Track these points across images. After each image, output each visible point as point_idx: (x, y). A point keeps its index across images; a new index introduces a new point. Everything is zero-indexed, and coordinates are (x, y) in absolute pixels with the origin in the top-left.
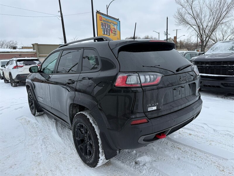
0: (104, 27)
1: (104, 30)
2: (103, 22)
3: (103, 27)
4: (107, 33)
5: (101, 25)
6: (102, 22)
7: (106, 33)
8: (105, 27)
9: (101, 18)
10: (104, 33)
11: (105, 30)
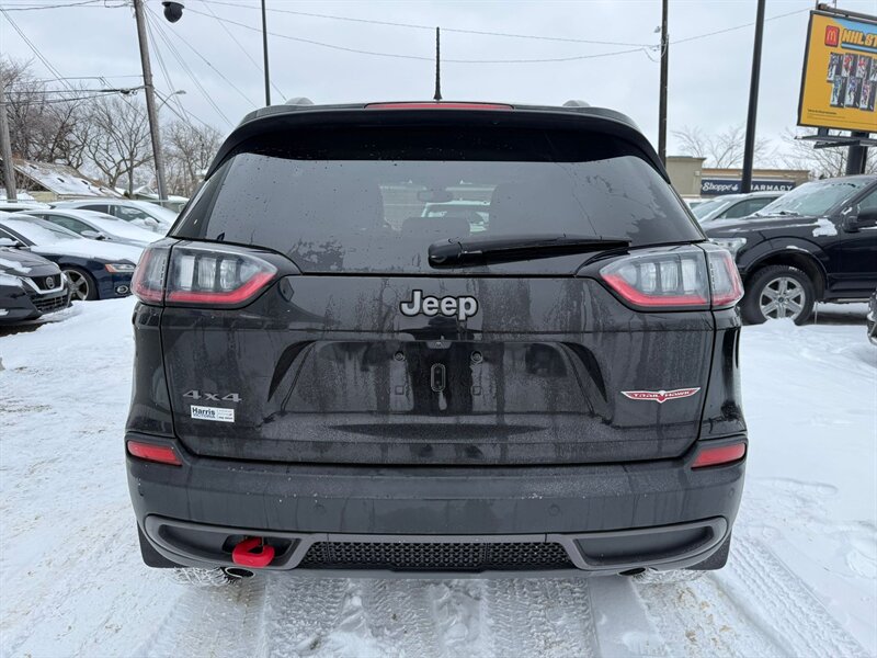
0: (845, 73)
1: (844, 86)
2: (844, 52)
3: (838, 72)
4: (857, 99)
5: (831, 65)
6: (838, 50)
7: (849, 99)
8: (853, 73)
9: (832, 33)
10: (841, 99)
11: (849, 86)
